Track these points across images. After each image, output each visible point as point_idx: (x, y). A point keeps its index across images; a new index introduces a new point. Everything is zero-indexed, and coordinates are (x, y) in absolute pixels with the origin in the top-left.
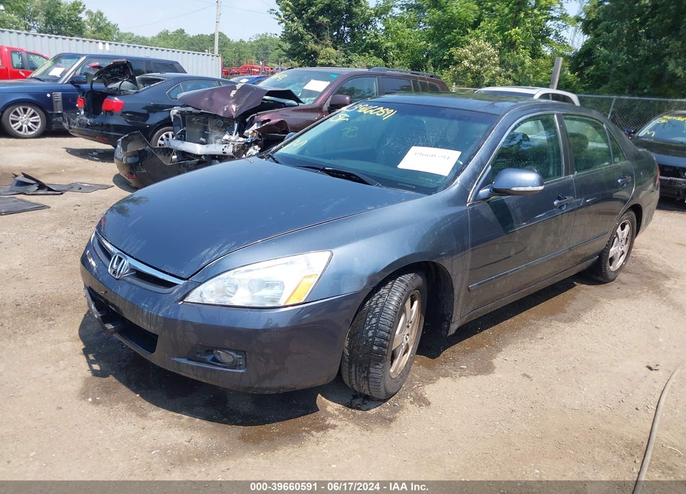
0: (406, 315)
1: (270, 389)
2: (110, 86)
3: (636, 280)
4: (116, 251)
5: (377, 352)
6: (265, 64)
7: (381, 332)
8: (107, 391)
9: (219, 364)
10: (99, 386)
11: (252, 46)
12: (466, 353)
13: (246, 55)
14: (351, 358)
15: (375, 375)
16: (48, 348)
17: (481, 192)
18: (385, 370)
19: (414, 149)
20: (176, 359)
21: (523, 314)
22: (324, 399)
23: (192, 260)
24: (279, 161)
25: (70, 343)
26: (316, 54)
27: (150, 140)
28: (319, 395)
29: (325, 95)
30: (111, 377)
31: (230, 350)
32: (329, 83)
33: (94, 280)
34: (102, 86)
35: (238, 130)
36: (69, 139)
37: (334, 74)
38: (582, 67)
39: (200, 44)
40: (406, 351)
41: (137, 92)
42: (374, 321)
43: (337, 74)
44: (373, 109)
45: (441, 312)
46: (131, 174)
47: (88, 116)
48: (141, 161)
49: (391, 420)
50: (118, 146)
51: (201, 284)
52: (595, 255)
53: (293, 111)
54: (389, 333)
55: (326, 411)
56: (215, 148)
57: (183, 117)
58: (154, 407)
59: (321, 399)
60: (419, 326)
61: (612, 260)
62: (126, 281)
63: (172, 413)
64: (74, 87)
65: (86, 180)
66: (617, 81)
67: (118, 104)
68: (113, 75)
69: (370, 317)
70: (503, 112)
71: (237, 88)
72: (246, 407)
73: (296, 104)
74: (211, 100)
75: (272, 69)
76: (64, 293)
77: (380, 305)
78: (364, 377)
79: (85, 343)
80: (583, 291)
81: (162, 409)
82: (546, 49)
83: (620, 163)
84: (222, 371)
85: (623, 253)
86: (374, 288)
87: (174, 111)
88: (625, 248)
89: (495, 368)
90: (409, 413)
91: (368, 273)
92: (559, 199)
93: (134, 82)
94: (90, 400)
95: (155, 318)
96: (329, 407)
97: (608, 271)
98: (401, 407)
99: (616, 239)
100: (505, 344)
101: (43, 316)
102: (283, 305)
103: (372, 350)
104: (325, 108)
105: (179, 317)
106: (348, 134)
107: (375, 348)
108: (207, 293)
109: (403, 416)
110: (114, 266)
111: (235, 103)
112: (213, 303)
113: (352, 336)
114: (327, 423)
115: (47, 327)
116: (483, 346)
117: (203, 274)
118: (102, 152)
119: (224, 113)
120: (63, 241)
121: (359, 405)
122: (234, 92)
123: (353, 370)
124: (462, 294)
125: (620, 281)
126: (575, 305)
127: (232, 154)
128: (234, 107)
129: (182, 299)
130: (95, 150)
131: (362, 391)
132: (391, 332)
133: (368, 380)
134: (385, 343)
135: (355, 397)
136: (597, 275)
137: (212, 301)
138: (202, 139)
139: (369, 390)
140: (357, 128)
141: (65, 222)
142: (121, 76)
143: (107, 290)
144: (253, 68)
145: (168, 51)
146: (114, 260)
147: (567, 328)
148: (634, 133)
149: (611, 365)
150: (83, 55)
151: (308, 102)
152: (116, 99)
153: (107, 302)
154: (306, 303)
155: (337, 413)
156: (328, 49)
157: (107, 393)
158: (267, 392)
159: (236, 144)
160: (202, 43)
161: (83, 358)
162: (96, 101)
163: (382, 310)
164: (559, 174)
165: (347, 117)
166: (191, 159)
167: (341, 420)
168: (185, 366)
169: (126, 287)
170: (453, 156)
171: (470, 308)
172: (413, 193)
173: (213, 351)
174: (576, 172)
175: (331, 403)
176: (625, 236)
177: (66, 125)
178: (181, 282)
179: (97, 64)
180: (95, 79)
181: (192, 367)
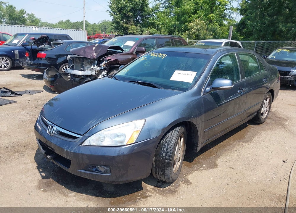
0: (179, 145)
1: (122, 182)
2: (40, 47)
3: (273, 122)
4: (50, 123)
5: (168, 163)
6: (105, 33)
7: (169, 154)
8: (49, 185)
9: (99, 172)
10: (45, 183)
11: (99, 26)
12: (205, 159)
13: (97, 29)
14: (156, 166)
15: (167, 173)
16: (22, 167)
17: (207, 89)
18: (171, 170)
19: (176, 72)
20: (79, 170)
21: (227, 140)
22: (145, 184)
23: (85, 126)
24: (118, 79)
25: (31, 164)
26: (127, 28)
27: (58, 69)
28: (143, 182)
29: (134, 47)
30: (50, 179)
31: (103, 166)
32: (135, 42)
33: (41, 136)
34: (36, 46)
35: (97, 64)
36: (22, 70)
37: (137, 38)
38: (241, 29)
39: (77, 26)
40: (179, 161)
41: (52, 49)
42: (165, 149)
43: (138, 38)
44: (157, 54)
45: (193, 142)
46: (51, 85)
47: (30, 60)
48: (55, 79)
49: (175, 192)
50: (45, 73)
51: (89, 137)
52: (255, 112)
53: (121, 55)
54: (172, 154)
55: (146, 189)
56: (88, 72)
57: (73, 59)
58: (70, 191)
59: (144, 184)
60: (184, 149)
61: (262, 114)
62: (55, 136)
63: (79, 193)
64: (23, 48)
65: (31, 89)
66: (256, 35)
67: (44, 55)
68: (41, 42)
69: (164, 147)
70: (213, 53)
71: (96, 46)
72: (111, 189)
73: (122, 52)
74: (85, 51)
75: (108, 35)
76: (26, 141)
77: (167, 142)
78: (162, 174)
79: (37, 164)
80: (252, 128)
81: (74, 192)
82: (225, 22)
83: (263, 72)
84: (100, 175)
85: (267, 111)
86: (164, 134)
87: (69, 57)
88: (268, 109)
89: (217, 165)
90: (183, 188)
91: (161, 128)
92: (240, 90)
93: (50, 44)
94: (42, 190)
95: (69, 153)
96: (148, 187)
97: (261, 119)
98: (179, 185)
99: (264, 105)
100: (221, 154)
101: (18, 152)
102: (126, 144)
103: (165, 162)
104: (134, 53)
105: (80, 152)
106: (146, 65)
107: (166, 161)
108: (92, 141)
109: (180, 190)
110: (50, 130)
111: (95, 52)
112: (94, 145)
113: (156, 156)
114: (147, 194)
115: (20, 157)
116: (212, 156)
117: (90, 132)
118: (38, 75)
119: (91, 57)
120: (24, 117)
121: (161, 185)
122: (94, 48)
123: (157, 171)
124: (202, 134)
125: (266, 122)
126: (249, 134)
127: (95, 75)
128: (95, 54)
129: (81, 144)
130: (34, 75)
131: (162, 180)
132: (173, 154)
133: (164, 175)
134: (170, 158)
135: (159, 182)
136: (257, 121)
137: (94, 144)
138: (82, 69)
139: (165, 179)
140: (150, 62)
141: (24, 108)
142: (44, 43)
143: (47, 141)
144: (100, 35)
145: (63, 30)
146: (49, 127)
147: (246, 145)
148: (266, 57)
149: (267, 161)
150: (27, 34)
151: (127, 51)
152: (43, 52)
153: (47, 146)
154: (136, 143)
155: (151, 190)
156: (132, 26)
157: (49, 186)
158: (120, 183)
159: (97, 70)
160: (77, 25)
161: (37, 171)
162: (34, 54)
163: (168, 144)
164: (239, 79)
165: (146, 58)
166: (77, 78)
167: (153, 193)
168: (84, 173)
169: (56, 139)
170: (194, 74)
171: (205, 140)
172: (178, 91)
173: (95, 166)
174: (246, 78)
175: (148, 185)
176: (267, 103)
177: (21, 64)
178: (80, 136)
179: (34, 38)
180: (33, 44)
181: (87, 174)
